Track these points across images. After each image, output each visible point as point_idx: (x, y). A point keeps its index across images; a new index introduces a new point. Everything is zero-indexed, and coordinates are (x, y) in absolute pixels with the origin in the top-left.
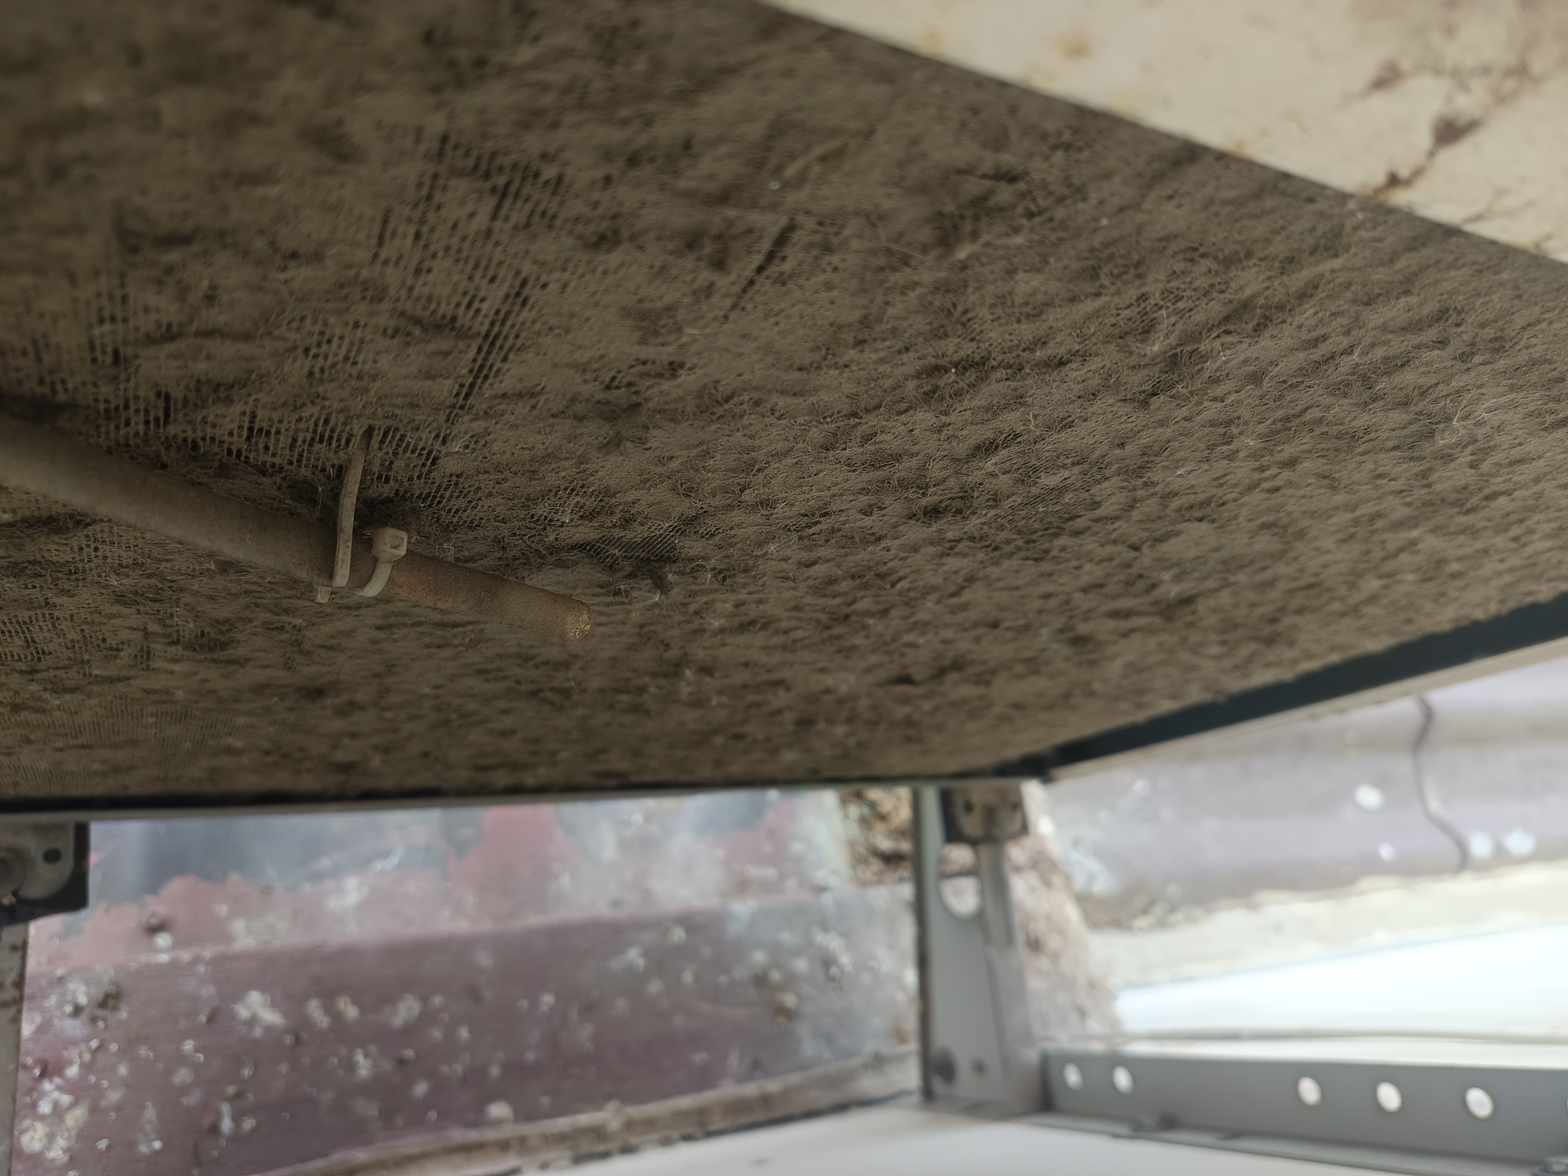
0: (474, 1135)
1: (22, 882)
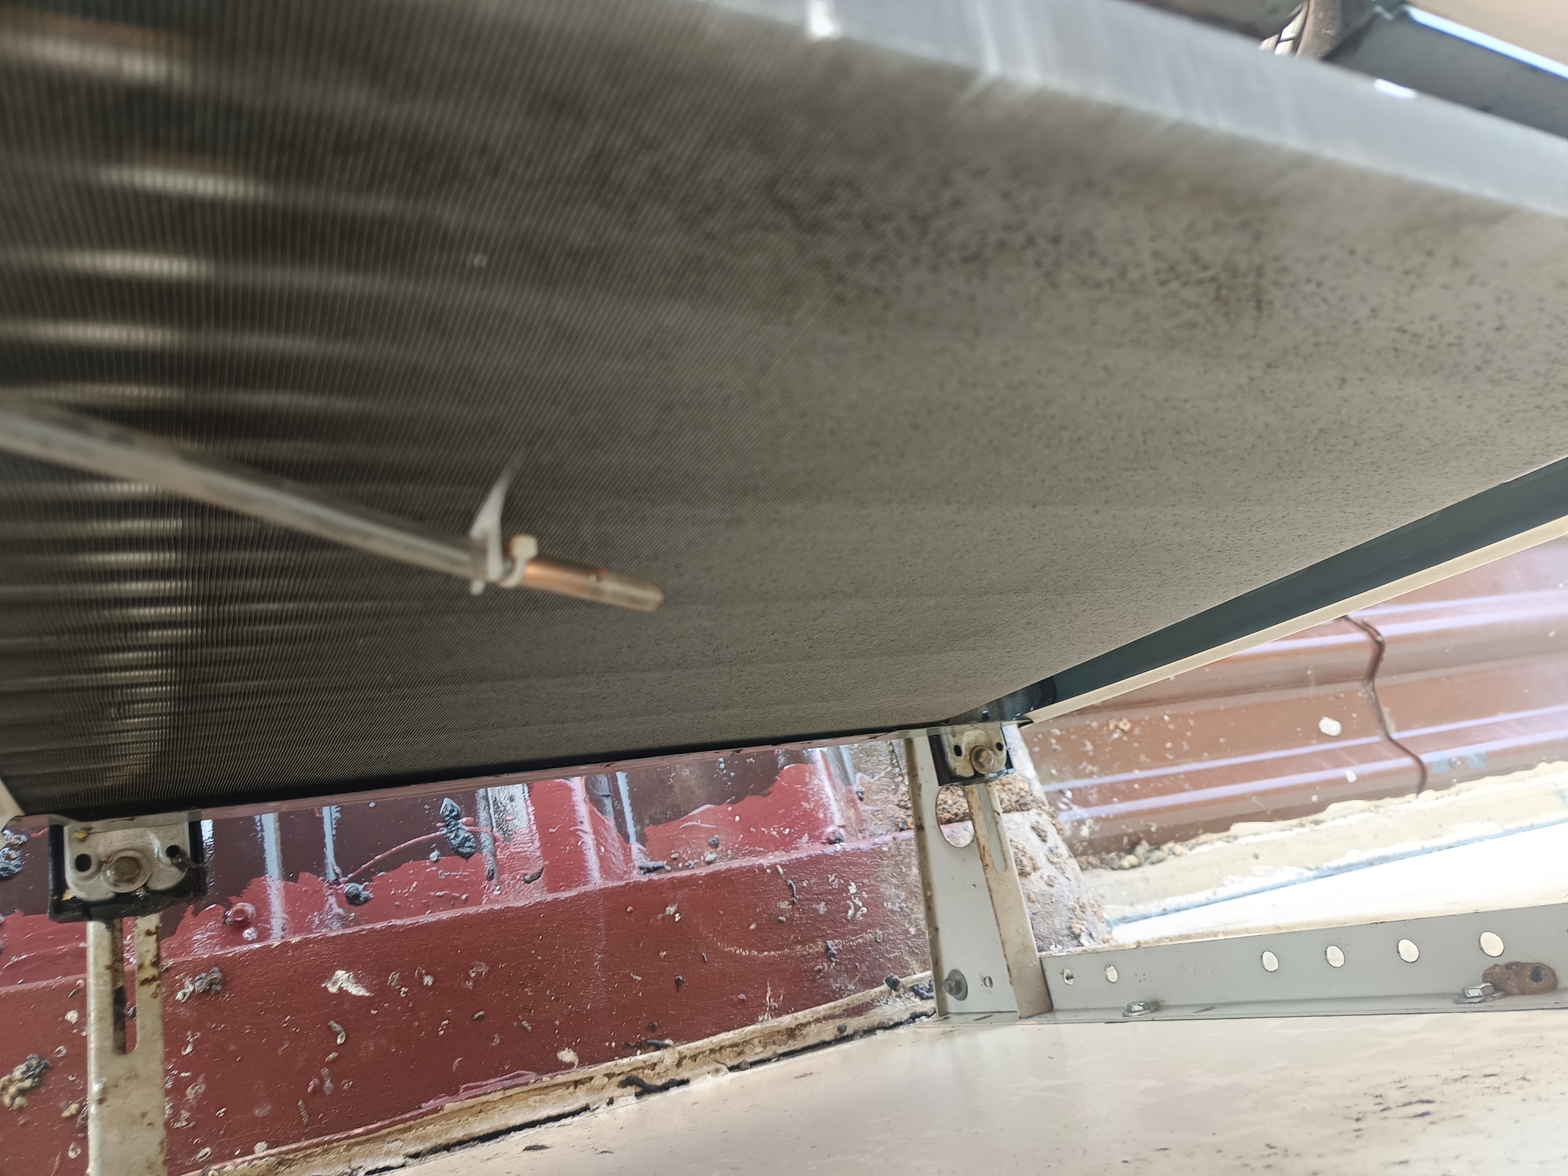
1: (151, 876)
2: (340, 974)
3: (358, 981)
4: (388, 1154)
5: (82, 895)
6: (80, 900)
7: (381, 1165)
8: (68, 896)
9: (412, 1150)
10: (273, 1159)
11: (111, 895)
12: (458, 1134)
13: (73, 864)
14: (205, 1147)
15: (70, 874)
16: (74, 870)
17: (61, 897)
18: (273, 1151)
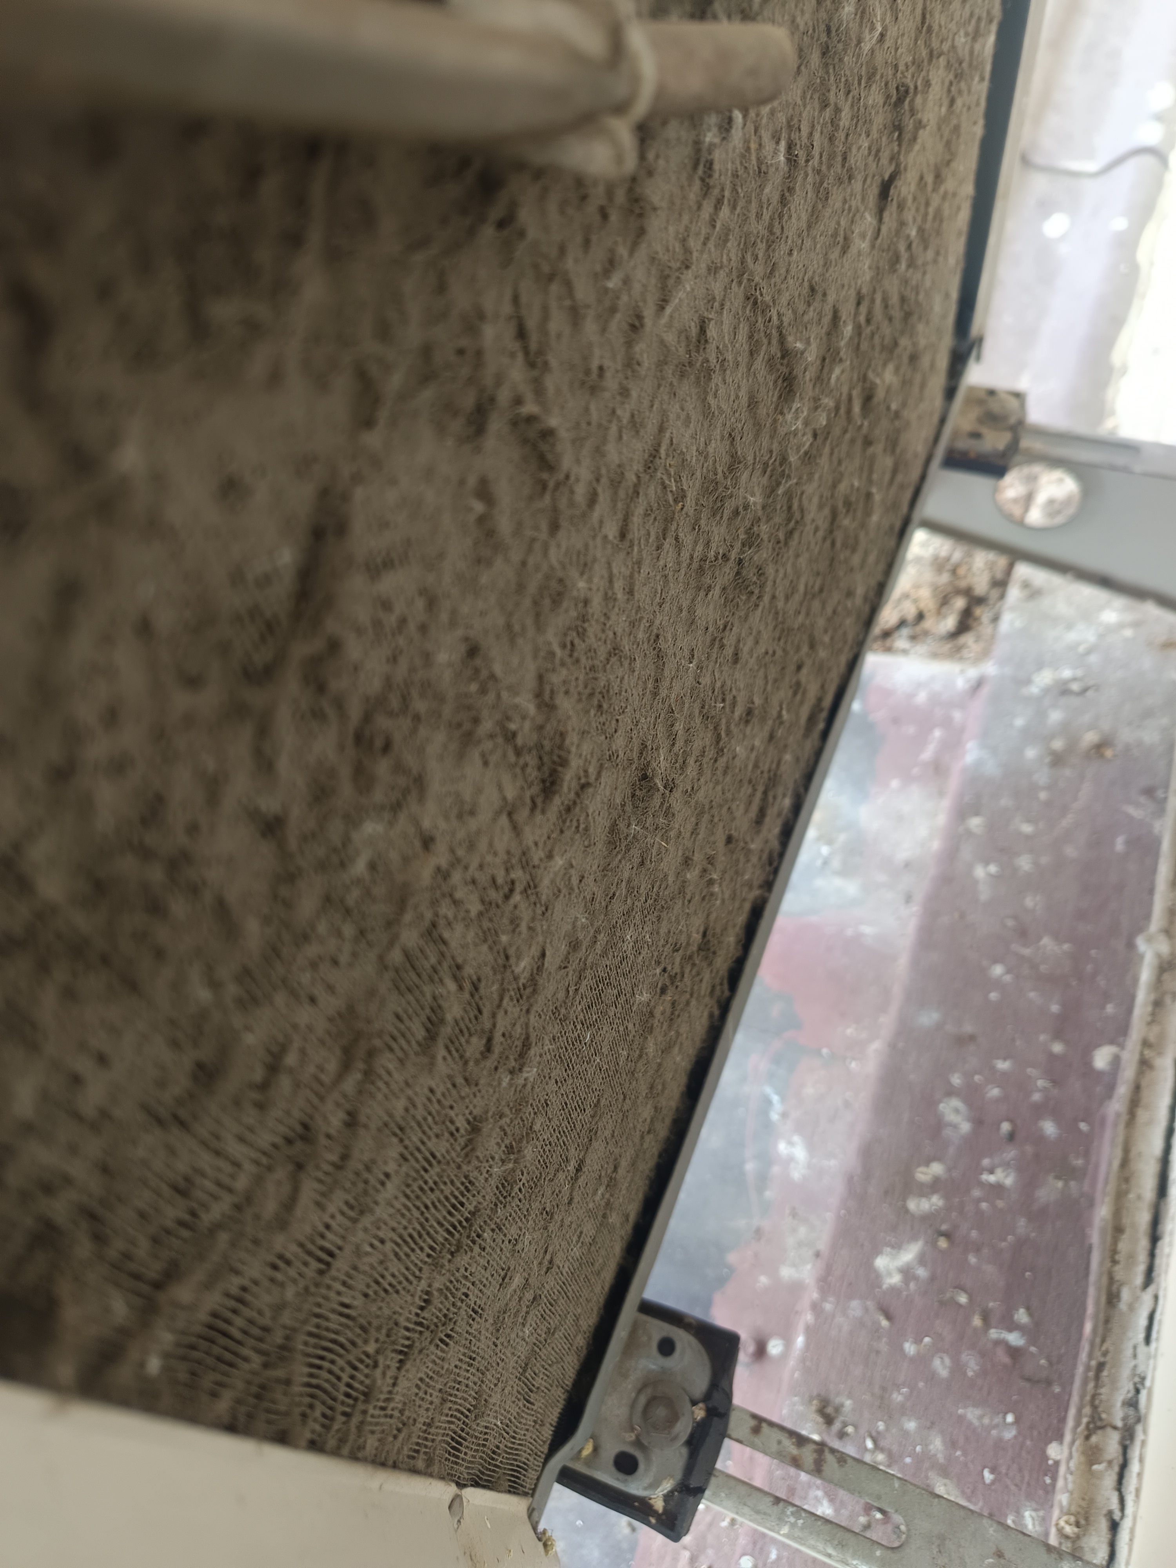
0: (1123, 1090)
1: (684, 1389)
2: (881, 1262)
3: (898, 1247)
4: (1132, 1308)
5: (667, 1486)
6: (672, 1492)
7: (1143, 1322)
8: (659, 1505)
9: (1139, 1280)
10: (1077, 1443)
11: (685, 1451)
12: (1144, 1218)
13: (621, 1476)
14: (1023, 1517)
15: (635, 1487)
16: (629, 1478)
17: (656, 1512)
18: (1068, 1437)
